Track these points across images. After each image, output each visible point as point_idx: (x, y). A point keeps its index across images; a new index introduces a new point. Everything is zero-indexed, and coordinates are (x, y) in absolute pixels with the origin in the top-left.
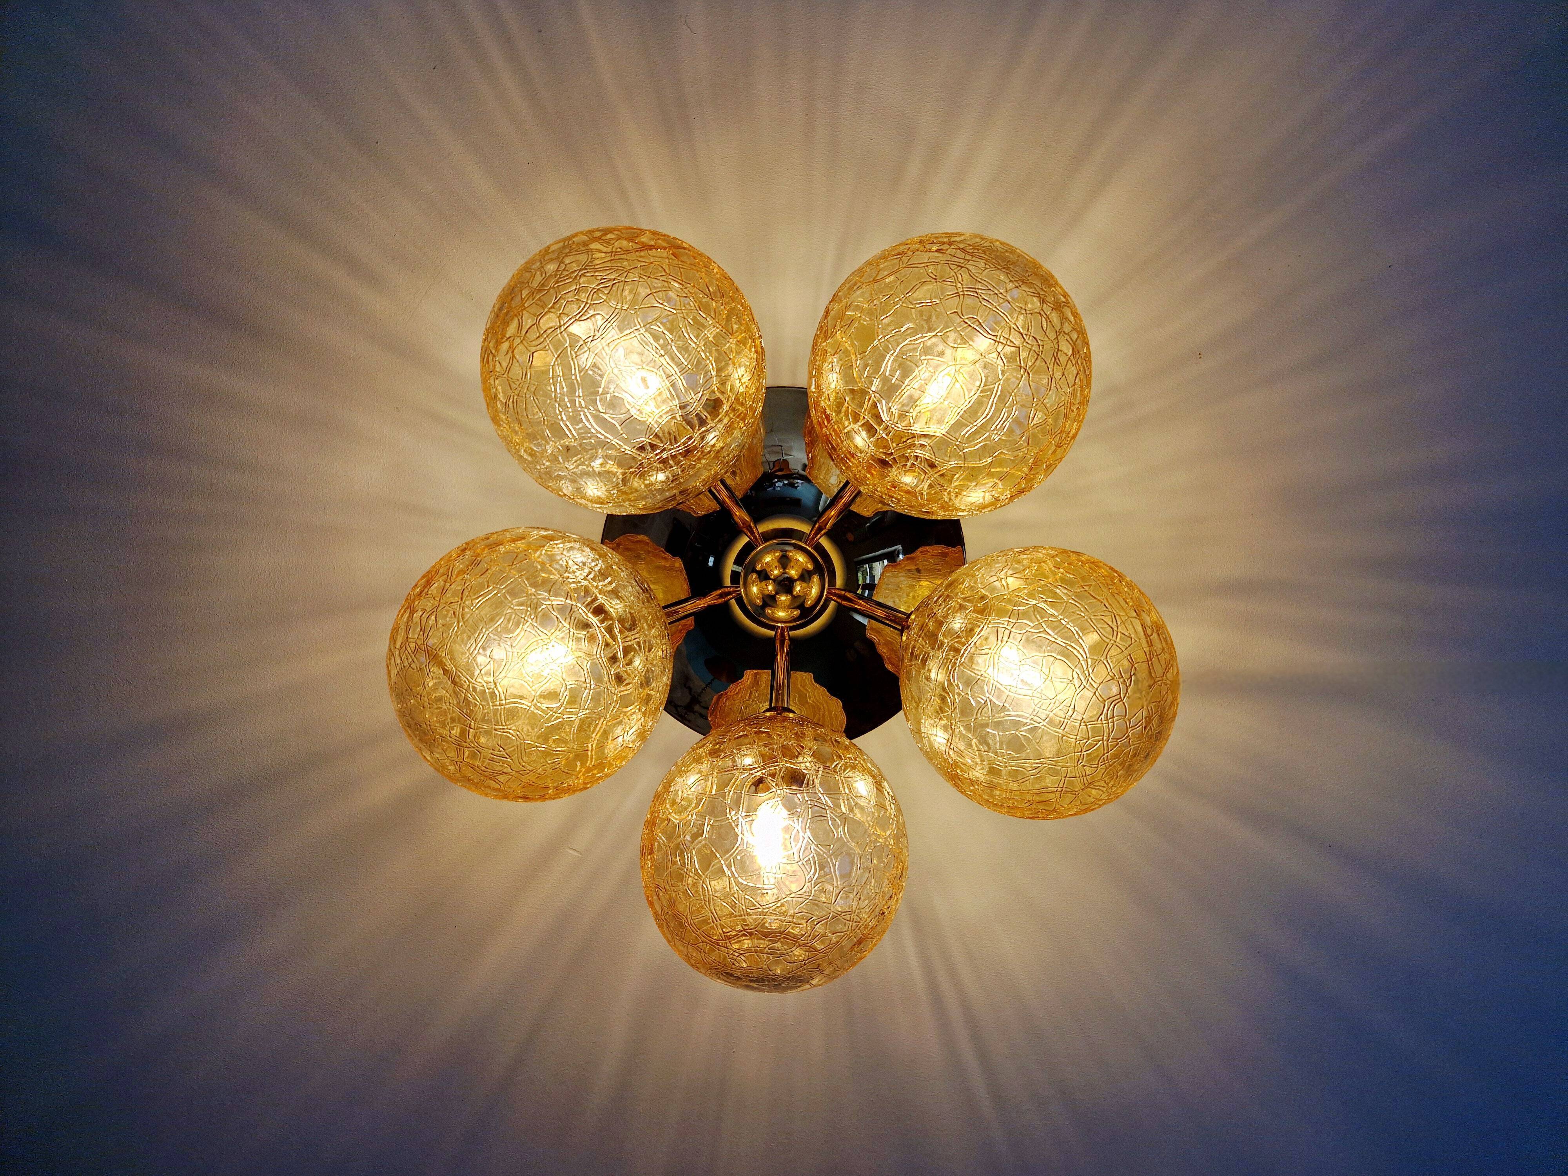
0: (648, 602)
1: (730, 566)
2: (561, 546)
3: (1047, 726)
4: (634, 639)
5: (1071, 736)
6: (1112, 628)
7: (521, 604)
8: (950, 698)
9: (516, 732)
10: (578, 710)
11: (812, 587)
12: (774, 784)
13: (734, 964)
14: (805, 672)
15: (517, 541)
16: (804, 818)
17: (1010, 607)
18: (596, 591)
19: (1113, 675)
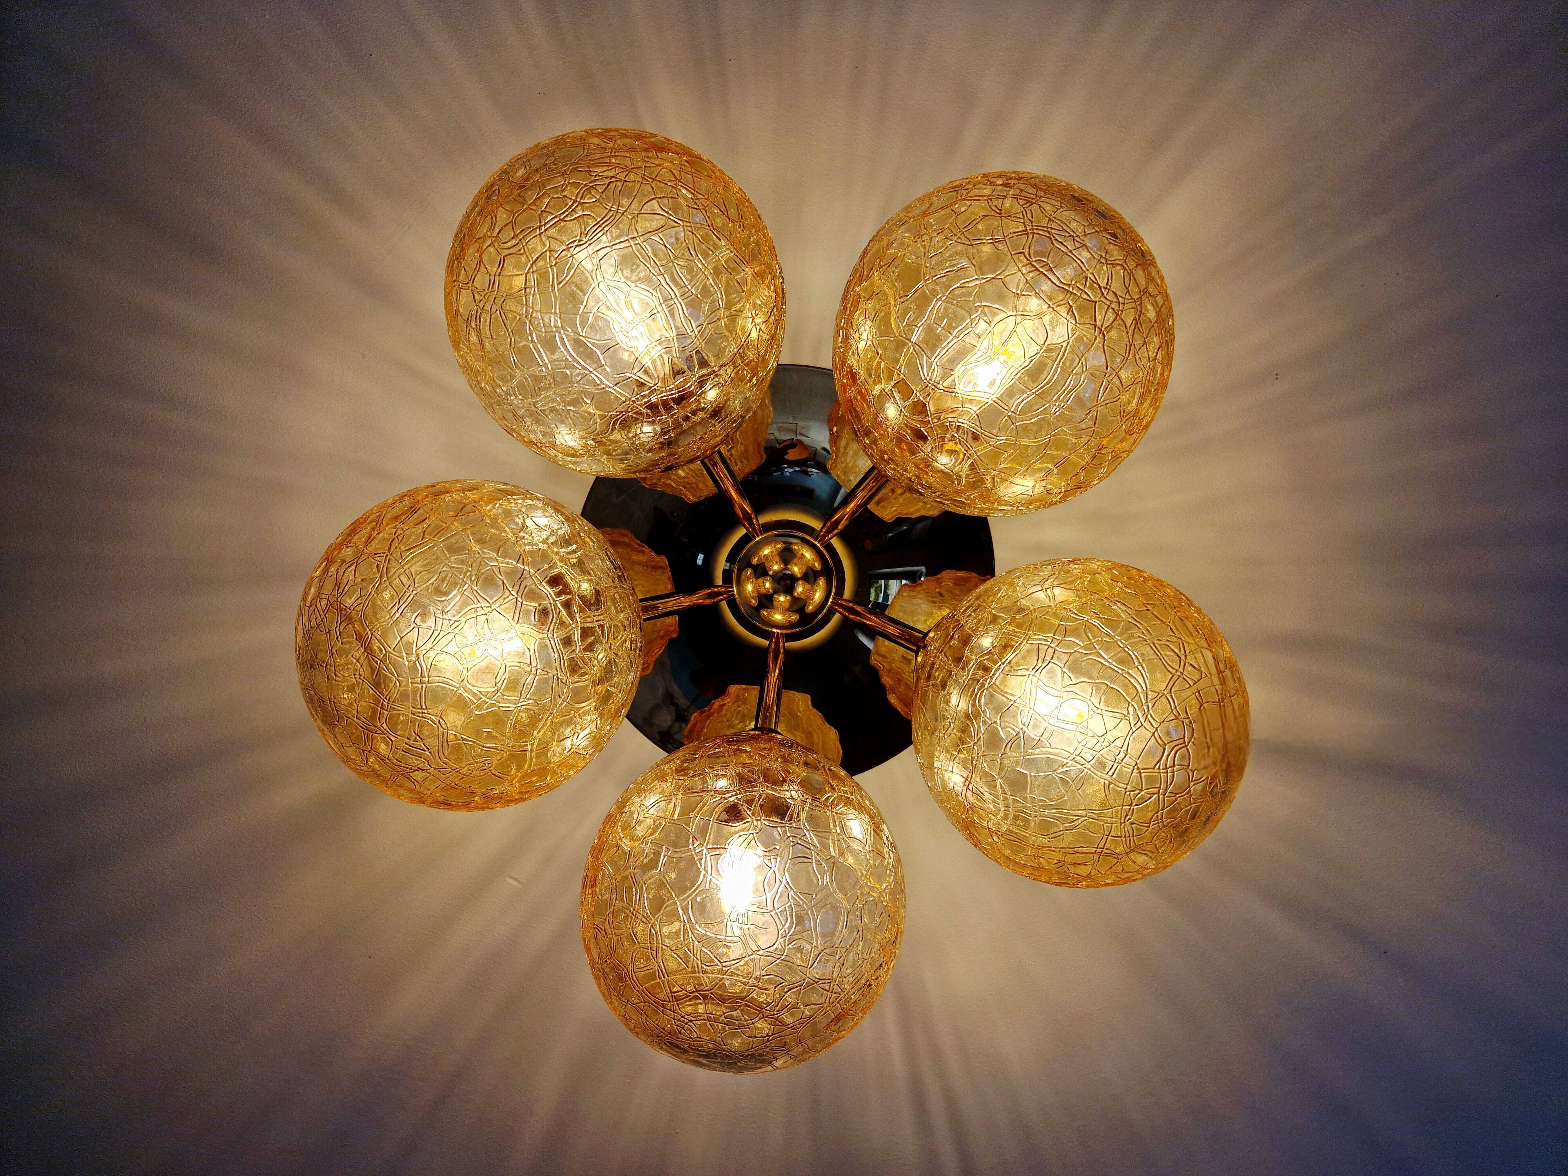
0: (620, 581)
1: (721, 564)
2: (520, 501)
3: (1092, 769)
4: (597, 621)
5: (1121, 785)
6: (1178, 655)
7: (462, 562)
8: (974, 726)
9: (438, 718)
10: (518, 699)
11: (816, 590)
12: (750, 814)
13: (680, 1033)
14: (799, 692)
15: (467, 491)
16: (783, 858)
17: (1056, 622)
18: (556, 558)
19: (1177, 714)
